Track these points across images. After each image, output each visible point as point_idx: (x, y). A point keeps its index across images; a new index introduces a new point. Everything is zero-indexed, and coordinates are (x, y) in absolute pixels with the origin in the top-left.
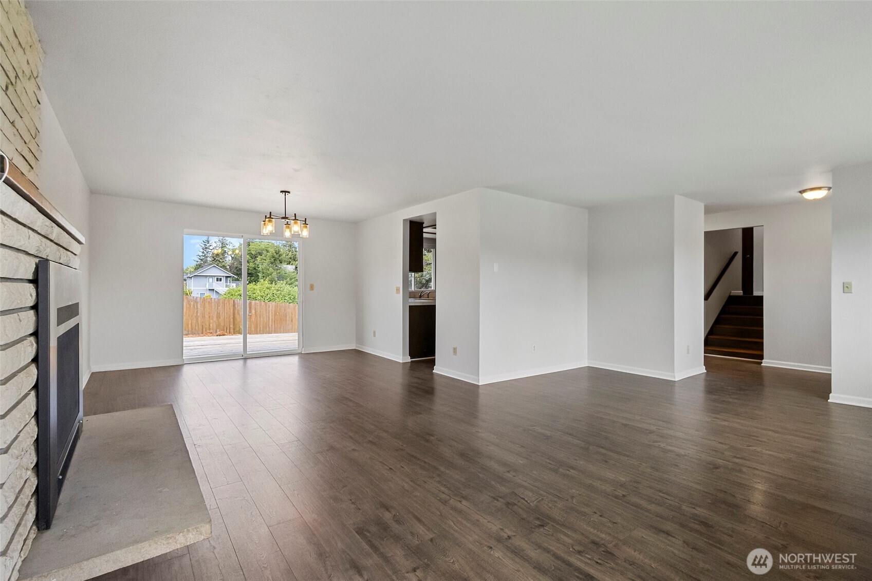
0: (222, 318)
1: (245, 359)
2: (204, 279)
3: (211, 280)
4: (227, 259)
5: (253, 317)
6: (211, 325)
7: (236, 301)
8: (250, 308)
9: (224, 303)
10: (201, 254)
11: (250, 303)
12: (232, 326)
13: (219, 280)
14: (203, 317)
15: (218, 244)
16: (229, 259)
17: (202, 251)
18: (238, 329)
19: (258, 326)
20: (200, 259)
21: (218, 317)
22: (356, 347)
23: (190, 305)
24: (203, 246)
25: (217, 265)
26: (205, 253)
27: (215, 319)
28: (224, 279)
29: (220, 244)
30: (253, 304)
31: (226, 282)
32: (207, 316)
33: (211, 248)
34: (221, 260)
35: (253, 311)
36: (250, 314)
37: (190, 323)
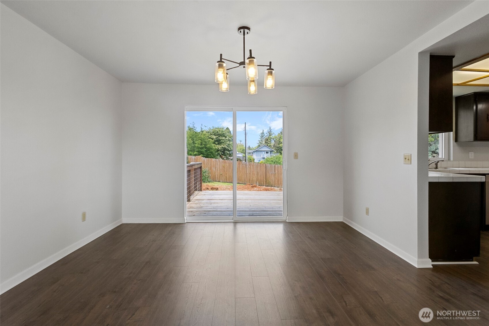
0: (259, 174)
1: (235, 223)
2: (260, 152)
3: (263, 152)
4: (272, 142)
5: (277, 175)
6: (254, 179)
7: (267, 165)
8: (275, 169)
9: (260, 166)
10: (260, 140)
11: (275, 166)
12: (265, 180)
13: (267, 153)
14: (250, 174)
15: (268, 134)
16: (273, 143)
17: (260, 138)
18: (268, 182)
19: (280, 181)
20: (259, 142)
21: (257, 174)
22: (344, 219)
23: (243, 166)
24: (261, 136)
25: (267, 145)
26: (262, 139)
27: (256, 175)
28: (269, 152)
29: (269, 134)
30: (276, 167)
31: (271, 153)
32: (252, 173)
33: (265, 136)
34: (269, 143)
35: (276, 171)
36: (275, 173)
37: (243, 177)
